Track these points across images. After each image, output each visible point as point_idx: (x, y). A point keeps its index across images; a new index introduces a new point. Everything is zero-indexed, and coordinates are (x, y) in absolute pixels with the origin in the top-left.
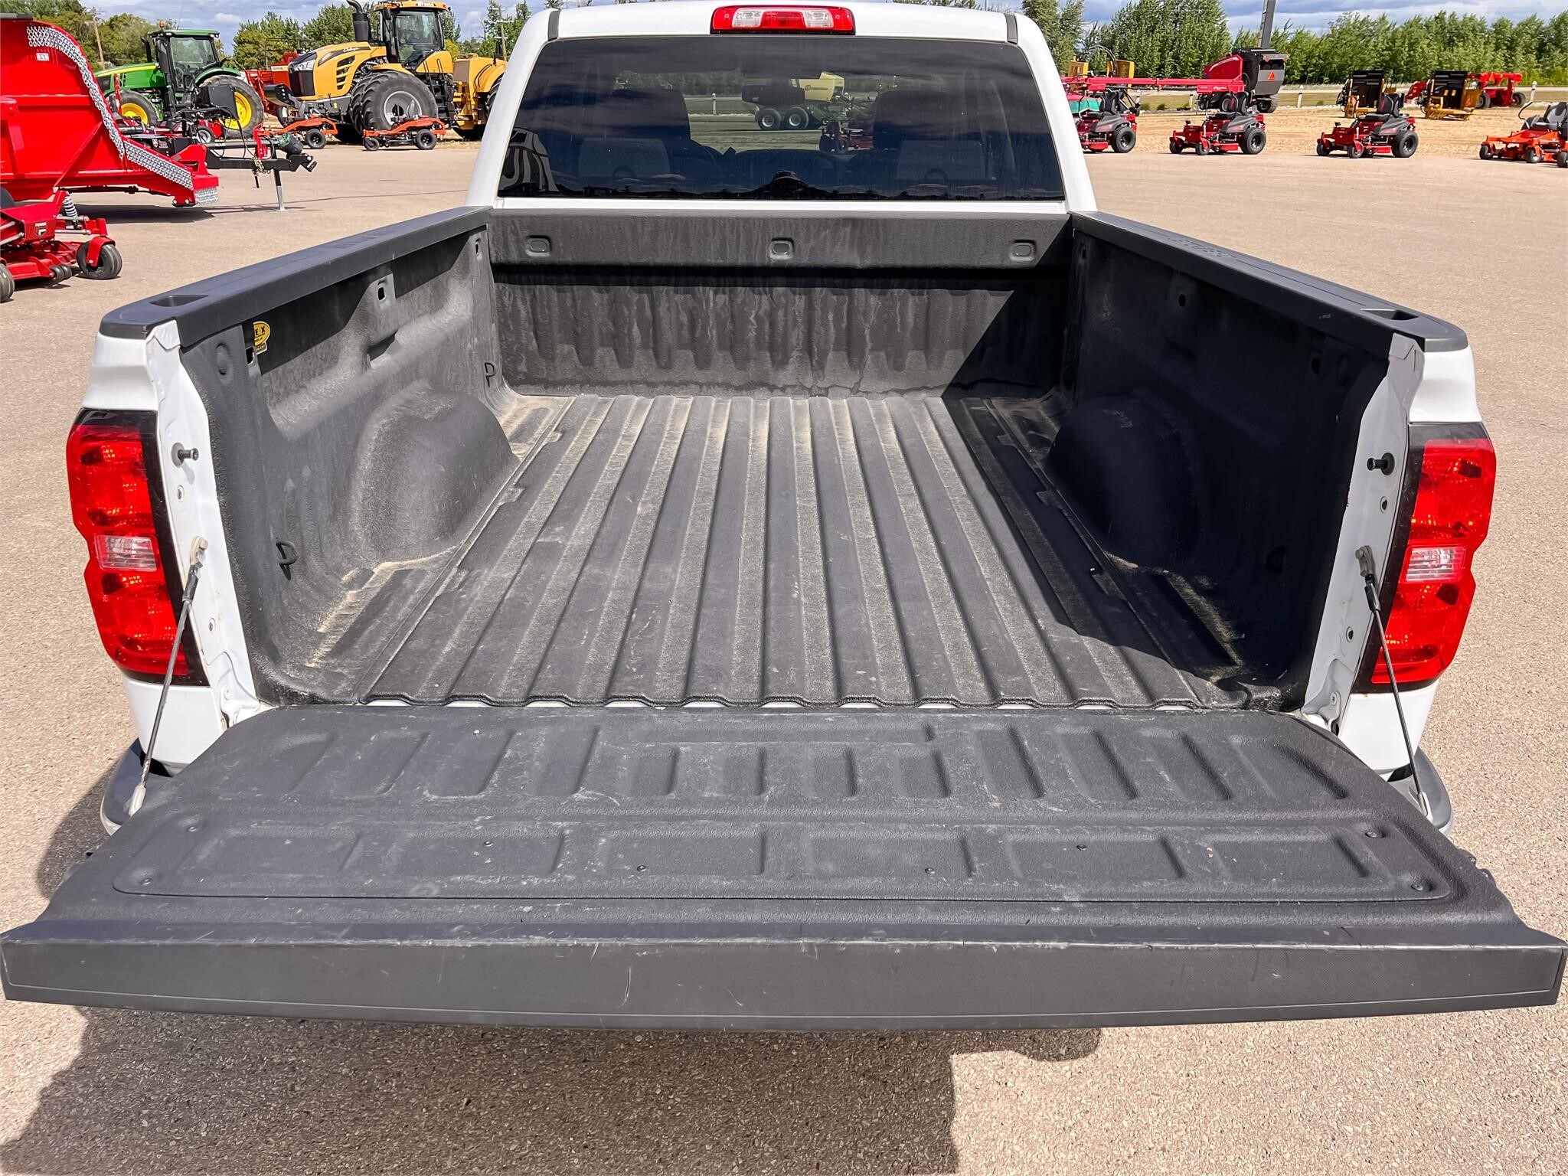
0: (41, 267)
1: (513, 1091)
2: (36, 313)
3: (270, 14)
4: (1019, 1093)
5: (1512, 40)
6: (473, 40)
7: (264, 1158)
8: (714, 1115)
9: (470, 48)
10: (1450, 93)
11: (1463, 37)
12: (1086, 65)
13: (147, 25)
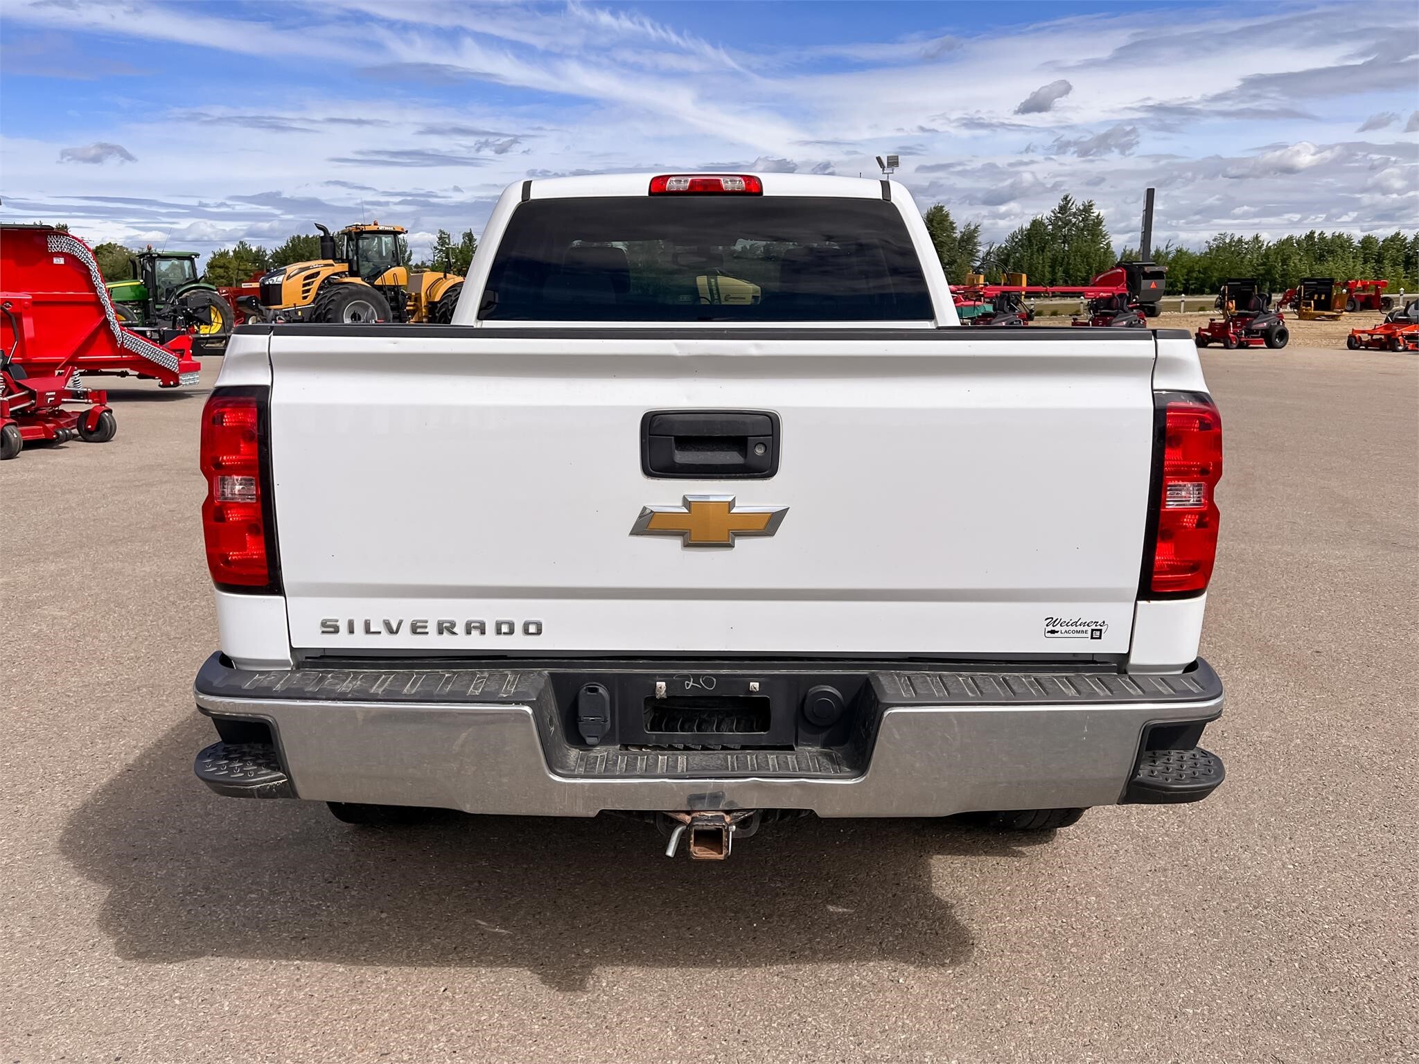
0: (46, 430)
1: (482, 983)
2: (41, 467)
3: (241, 243)
4: (909, 987)
5: (1379, 255)
6: (423, 263)
7: (278, 1024)
8: (651, 999)
9: (420, 268)
10: (1320, 297)
11: (1331, 252)
12: (982, 277)
13: (129, 252)
